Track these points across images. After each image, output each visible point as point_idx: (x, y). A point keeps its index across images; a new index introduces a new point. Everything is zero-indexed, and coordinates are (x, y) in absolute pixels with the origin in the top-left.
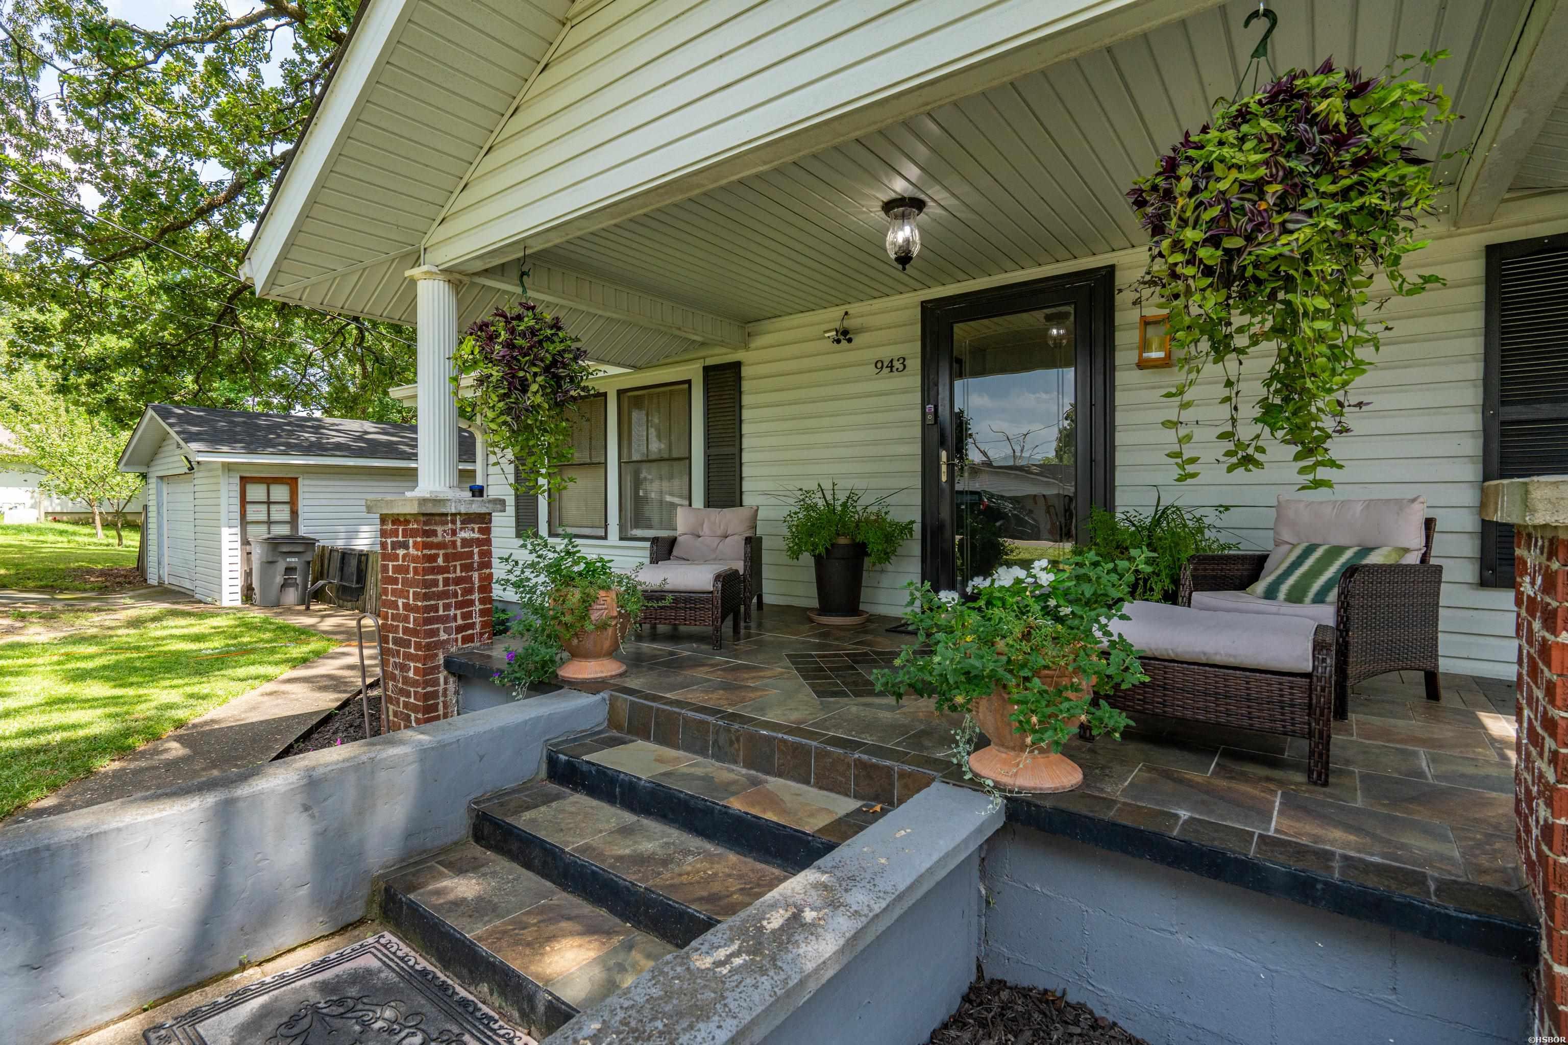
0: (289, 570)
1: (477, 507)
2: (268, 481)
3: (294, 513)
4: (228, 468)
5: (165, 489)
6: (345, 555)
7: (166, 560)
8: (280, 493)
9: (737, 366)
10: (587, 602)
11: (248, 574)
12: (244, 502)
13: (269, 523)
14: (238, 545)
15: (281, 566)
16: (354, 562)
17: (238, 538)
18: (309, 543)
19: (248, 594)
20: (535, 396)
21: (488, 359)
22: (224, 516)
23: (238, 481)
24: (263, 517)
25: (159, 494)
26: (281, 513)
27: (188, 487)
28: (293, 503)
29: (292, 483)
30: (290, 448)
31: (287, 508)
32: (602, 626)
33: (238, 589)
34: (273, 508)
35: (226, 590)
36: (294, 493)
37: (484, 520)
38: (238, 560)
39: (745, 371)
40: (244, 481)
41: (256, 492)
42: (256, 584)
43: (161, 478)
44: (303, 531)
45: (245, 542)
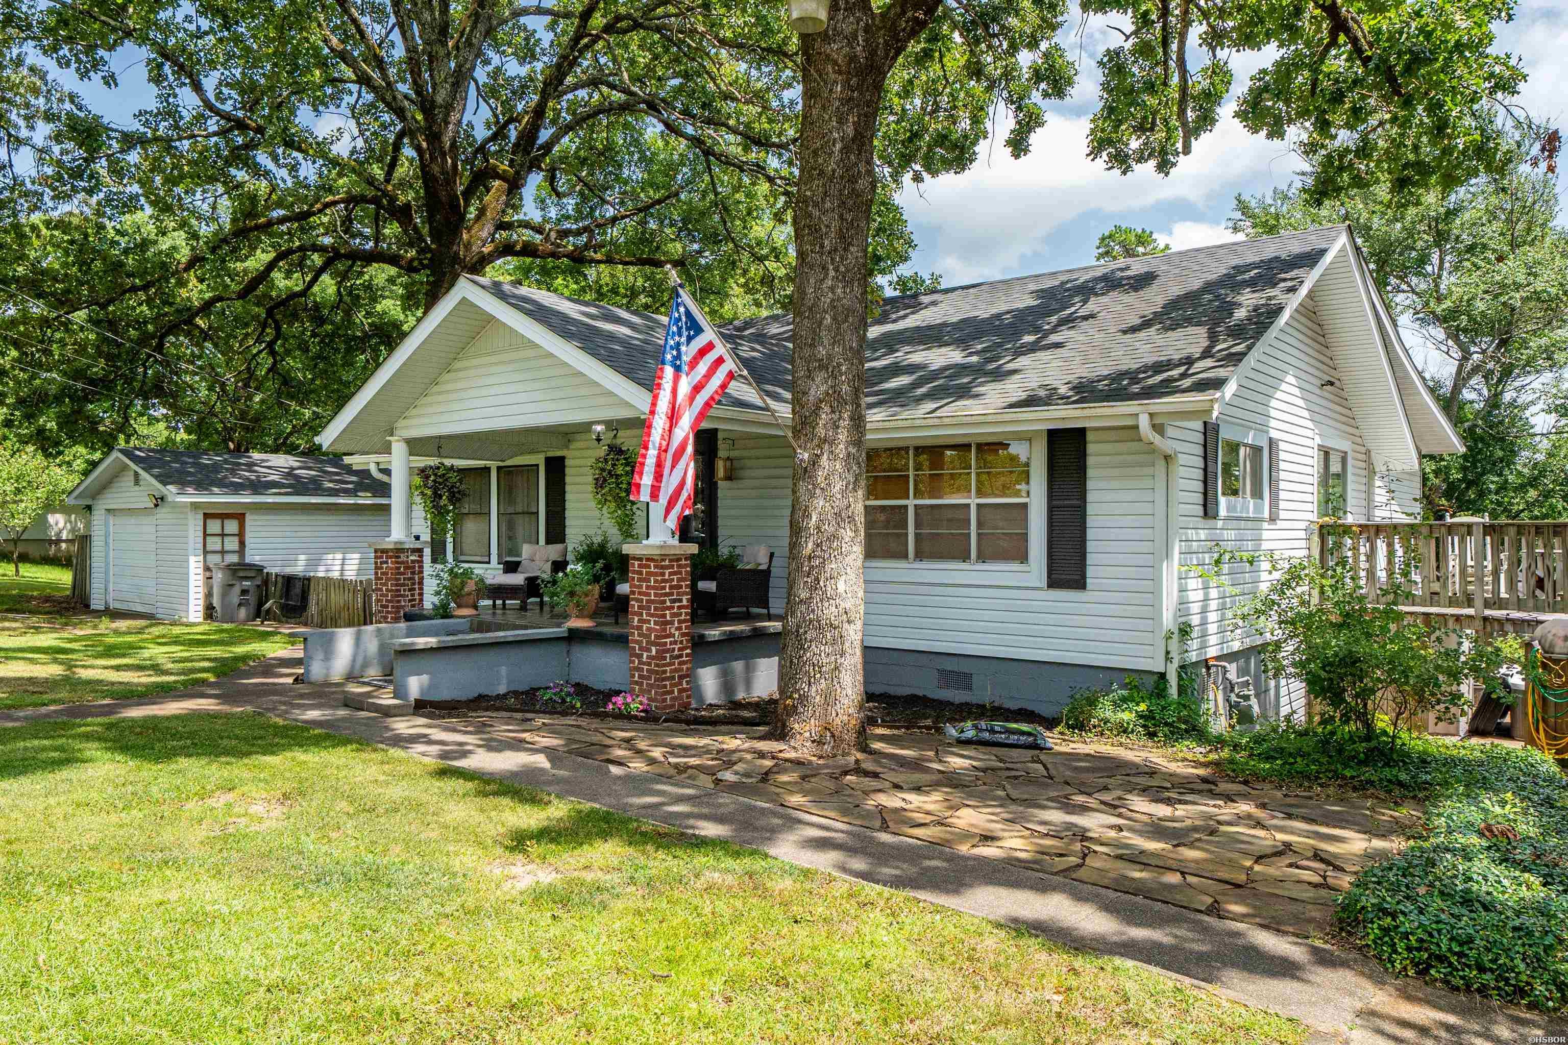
0: (244, 592)
1: (418, 545)
2: (223, 517)
3: (242, 543)
4: (195, 506)
5: (111, 520)
6: (289, 580)
7: (111, 587)
8: (232, 526)
9: (562, 459)
10: (463, 584)
11: (209, 595)
12: (205, 535)
13: (223, 552)
14: (201, 571)
15: (237, 590)
16: (299, 585)
17: (201, 565)
18: (259, 569)
19: (209, 612)
20: (444, 501)
21: (425, 486)
22: (191, 545)
23: (201, 517)
24: (218, 547)
25: (106, 525)
26: (232, 544)
27: (151, 520)
28: (241, 535)
29: (240, 517)
30: (237, 488)
31: (236, 539)
32: (469, 594)
33: (201, 608)
34: (226, 539)
35: (192, 608)
36: (242, 526)
37: (420, 551)
38: (200, 583)
39: (568, 462)
40: (207, 516)
41: (214, 526)
42: (216, 602)
43: (108, 510)
44: (248, 560)
45: (207, 569)
